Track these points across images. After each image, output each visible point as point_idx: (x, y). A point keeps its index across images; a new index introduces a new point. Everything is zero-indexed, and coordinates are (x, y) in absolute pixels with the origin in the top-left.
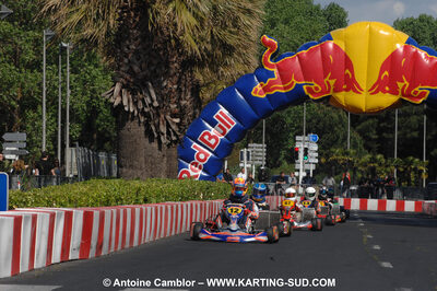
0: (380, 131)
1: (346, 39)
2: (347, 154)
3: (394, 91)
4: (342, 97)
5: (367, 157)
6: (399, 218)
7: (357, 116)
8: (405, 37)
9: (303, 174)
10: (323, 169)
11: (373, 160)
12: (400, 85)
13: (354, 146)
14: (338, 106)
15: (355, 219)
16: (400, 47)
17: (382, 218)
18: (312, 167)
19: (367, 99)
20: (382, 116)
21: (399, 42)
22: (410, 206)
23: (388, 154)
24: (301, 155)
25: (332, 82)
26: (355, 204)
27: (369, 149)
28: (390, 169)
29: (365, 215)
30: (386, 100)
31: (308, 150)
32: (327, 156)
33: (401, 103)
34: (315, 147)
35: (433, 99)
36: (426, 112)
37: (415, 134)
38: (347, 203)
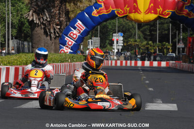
0: (151, 31)
2: (136, 41)
5: (145, 43)
6: (159, 70)
7: (140, 24)
9: (116, 51)
10: (125, 48)
11: (148, 44)
12: (158, 10)
13: (139, 38)
14: (131, 20)
15: (139, 70)
17: (151, 69)
18: (120, 48)
19: (144, 16)
20: (151, 24)
22: (164, 64)
23: (154, 41)
24: (115, 42)
25: (128, 9)
26: (139, 63)
27: (146, 39)
28: (155, 47)
29: (144, 69)
31: (118, 39)
32: (127, 42)
33: (159, 18)
34: (122, 39)
35: (173, 16)
36: (171, 22)
37: (166, 32)
38: (136, 63)
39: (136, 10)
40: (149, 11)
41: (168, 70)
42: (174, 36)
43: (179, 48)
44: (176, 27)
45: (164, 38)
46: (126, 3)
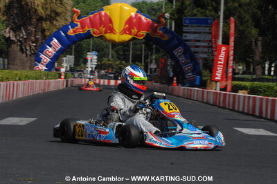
0: (124, 51)
2: (109, 60)
3: (130, 34)
4: (108, 36)
5: (118, 62)
7: (114, 44)
9: (90, 69)
10: (99, 67)
11: (121, 63)
12: (133, 31)
13: (113, 57)
14: (106, 40)
15: (112, 89)
16: (133, 14)
18: (94, 66)
19: (118, 37)
20: (125, 45)
23: (127, 61)
24: (89, 61)
25: (104, 29)
26: (113, 82)
27: (119, 59)
31: (92, 58)
32: (101, 62)
33: (133, 39)
34: (96, 57)
35: (147, 37)
36: (144, 43)
37: (139, 53)
38: (109, 82)
39: (112, 30)
40: (124, 32)
42: (146, 57)
43: (151, 69)
44: (149, 47)
45: (137, 58)
46: (101, 23)
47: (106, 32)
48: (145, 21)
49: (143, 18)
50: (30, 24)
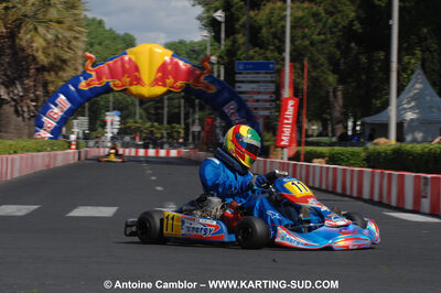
0: (156, 108)
1: (135, 54)
2: (136, 122)
3: (164, 85)
5: (149, 124)
6: (168, 161)
7: (143, 100)
8: (171, 53)
9: (110, 135)
10: (123, 132)
11: (152, 126)
12: (168, 81)
13: (141, 118)
14: (131, 94)
15: (141, 161)
16: (167, 59)
17: (157, 161)
18: (116, 131)
19: (149, 89)
20: (158, 100)
21: (167, 56)
22: (174, 153)
23: (161, 123)
24: (109, 123)
25: (128, 80)
26: (141, 152)
27: (150, 119)
28: (161, 131)
29: (147, 160)
30: (160, 90)
31: (113, 120)
32: (125, 124)
33: (169, 92)
34: (118, 119)
35: (187, 89)
36: (183, 97)
37: (177, 110)
38: (137, 152)
39: (138, 81)
40: (156, 82)
41: (179, 161)
42: (187, 116)
43: (193, 132)
44: (190, 103)
45: (174, 118)
46: (124, 71)
47: (131, 84)
48: (183, 67)
49: (181, 63)
50: (28, 77)
